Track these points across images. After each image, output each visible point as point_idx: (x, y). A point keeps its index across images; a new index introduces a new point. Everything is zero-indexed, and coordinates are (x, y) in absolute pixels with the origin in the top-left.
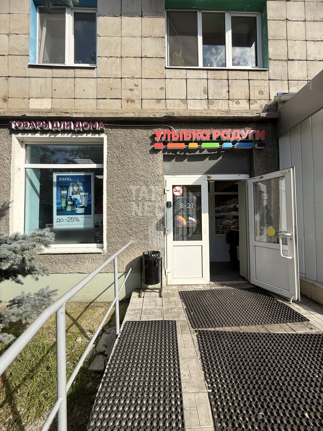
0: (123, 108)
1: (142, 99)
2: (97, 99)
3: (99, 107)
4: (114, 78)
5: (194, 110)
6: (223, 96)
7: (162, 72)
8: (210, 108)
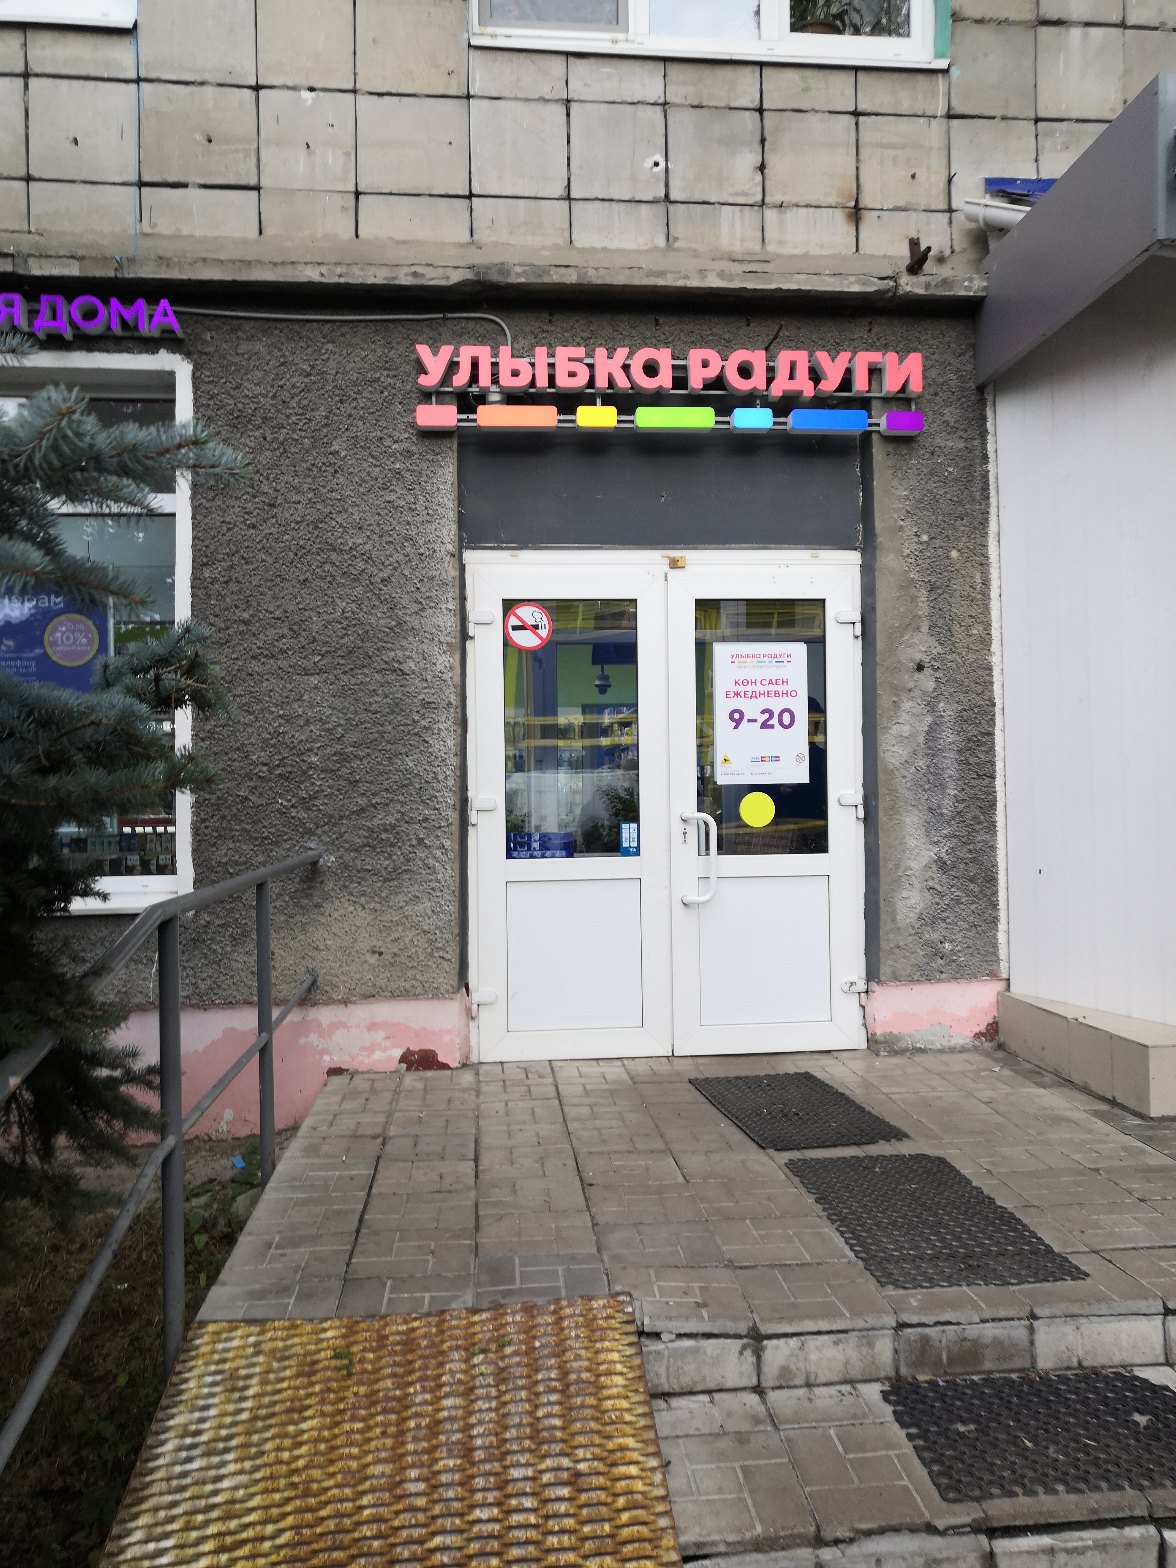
0: (268, 231)
1: (357, 194)
2: (141, 184)
3: (153, 225)
4: (220, 85)
5: (604, 249)
6: (738, 188)
7: (451, 66)
8: (677, 245)
